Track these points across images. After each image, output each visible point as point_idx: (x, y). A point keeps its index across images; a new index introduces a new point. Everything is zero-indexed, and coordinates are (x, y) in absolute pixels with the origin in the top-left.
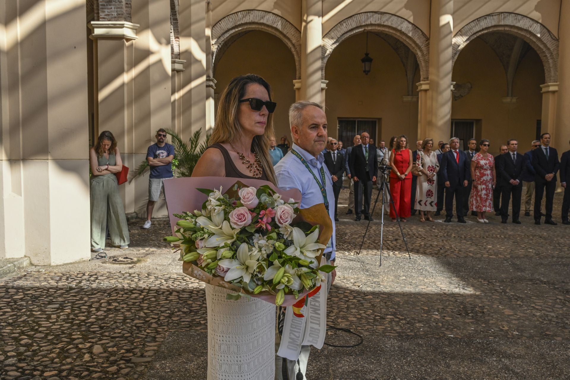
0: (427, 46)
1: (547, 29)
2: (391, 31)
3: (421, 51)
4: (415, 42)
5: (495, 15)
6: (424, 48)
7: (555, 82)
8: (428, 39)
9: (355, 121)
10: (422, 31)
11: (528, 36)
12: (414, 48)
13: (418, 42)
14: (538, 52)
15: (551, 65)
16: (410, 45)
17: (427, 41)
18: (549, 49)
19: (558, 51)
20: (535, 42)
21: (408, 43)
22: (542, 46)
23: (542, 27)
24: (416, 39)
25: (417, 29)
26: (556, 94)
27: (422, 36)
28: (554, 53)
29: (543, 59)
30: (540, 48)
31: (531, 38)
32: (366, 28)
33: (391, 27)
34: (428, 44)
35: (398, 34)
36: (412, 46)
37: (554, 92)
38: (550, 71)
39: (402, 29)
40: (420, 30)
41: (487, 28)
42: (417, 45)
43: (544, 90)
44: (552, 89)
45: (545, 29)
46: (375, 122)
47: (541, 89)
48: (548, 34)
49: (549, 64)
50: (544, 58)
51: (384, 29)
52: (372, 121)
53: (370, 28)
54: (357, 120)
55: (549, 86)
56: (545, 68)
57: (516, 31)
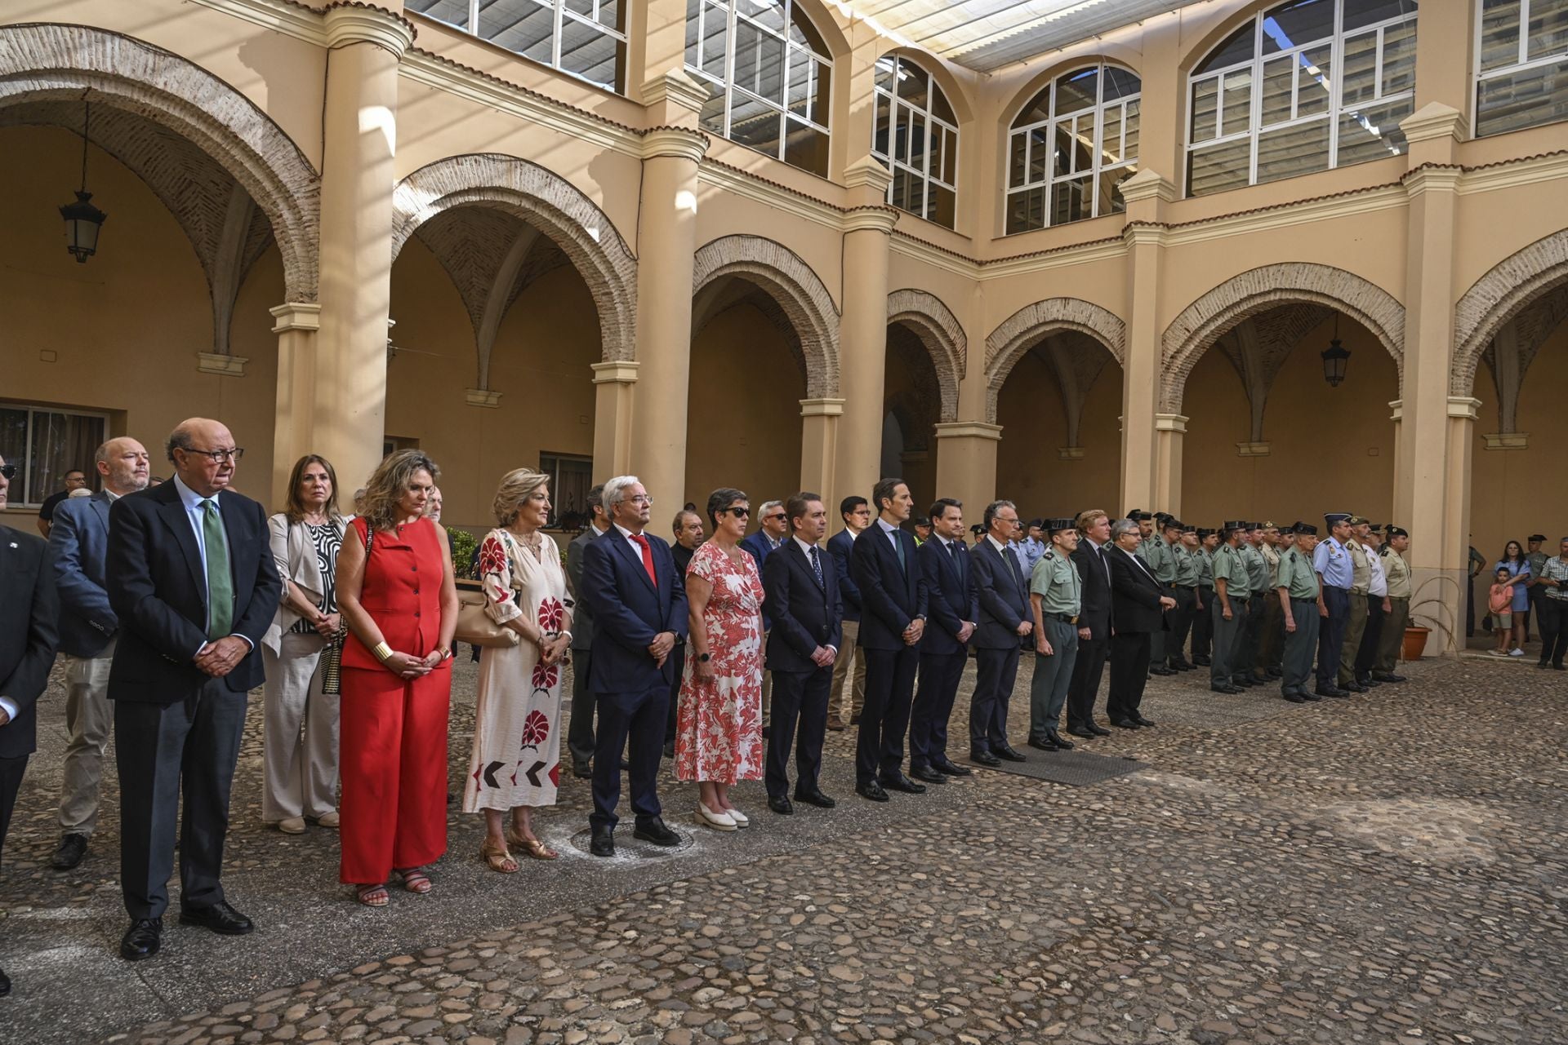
0: (313, 196)
1: (614, 229)
2: (192, 121)
3: (294, 207)
4: (272, 176)
5: (501, 161)
6: (303, 203)
7: (627, 359)
8: (316, 178)
9: (25, 414)
10: (297, 149)
11: (574, 235)
12: (268, 195)
13: (284, 177)
14: (590, 282)
15: (621, 318)
16: (257, 182)
17: (312, 181)
18: (617, 278)
19: (636, 286)
20: (586, 255)
21: (251, 175)
22: (602, 268)
23: (603, 219)
24: (277, 165)
25: (280, 136)
26: (632, 387)
27: (297, 163)
28: (629, 290)
29: (600, 301)
30: (597, 271)
31: (580, 241)
32: (95, 86)
33: (193, 106)
34: (317, 192)
35: (217, 137)
36: (264, 188)
37: (626, 384)
38: (617, 333)
39: (232, 124)
40: (293, 143)
41: (479, 190)
42: (280, 186)
43: (600, 376)
44: (622, 374)
45: (610, 228)
46: (101, 421)
47: (593, 373)
48: (617, 242)
49: (616, 314)
50: (604, 298)
51: (165, 108)
52: (91, 419)
53: (109, 89)
54: (32, 409)
55: (615, 367)
56: (602, 322)
57: (546, 215)
